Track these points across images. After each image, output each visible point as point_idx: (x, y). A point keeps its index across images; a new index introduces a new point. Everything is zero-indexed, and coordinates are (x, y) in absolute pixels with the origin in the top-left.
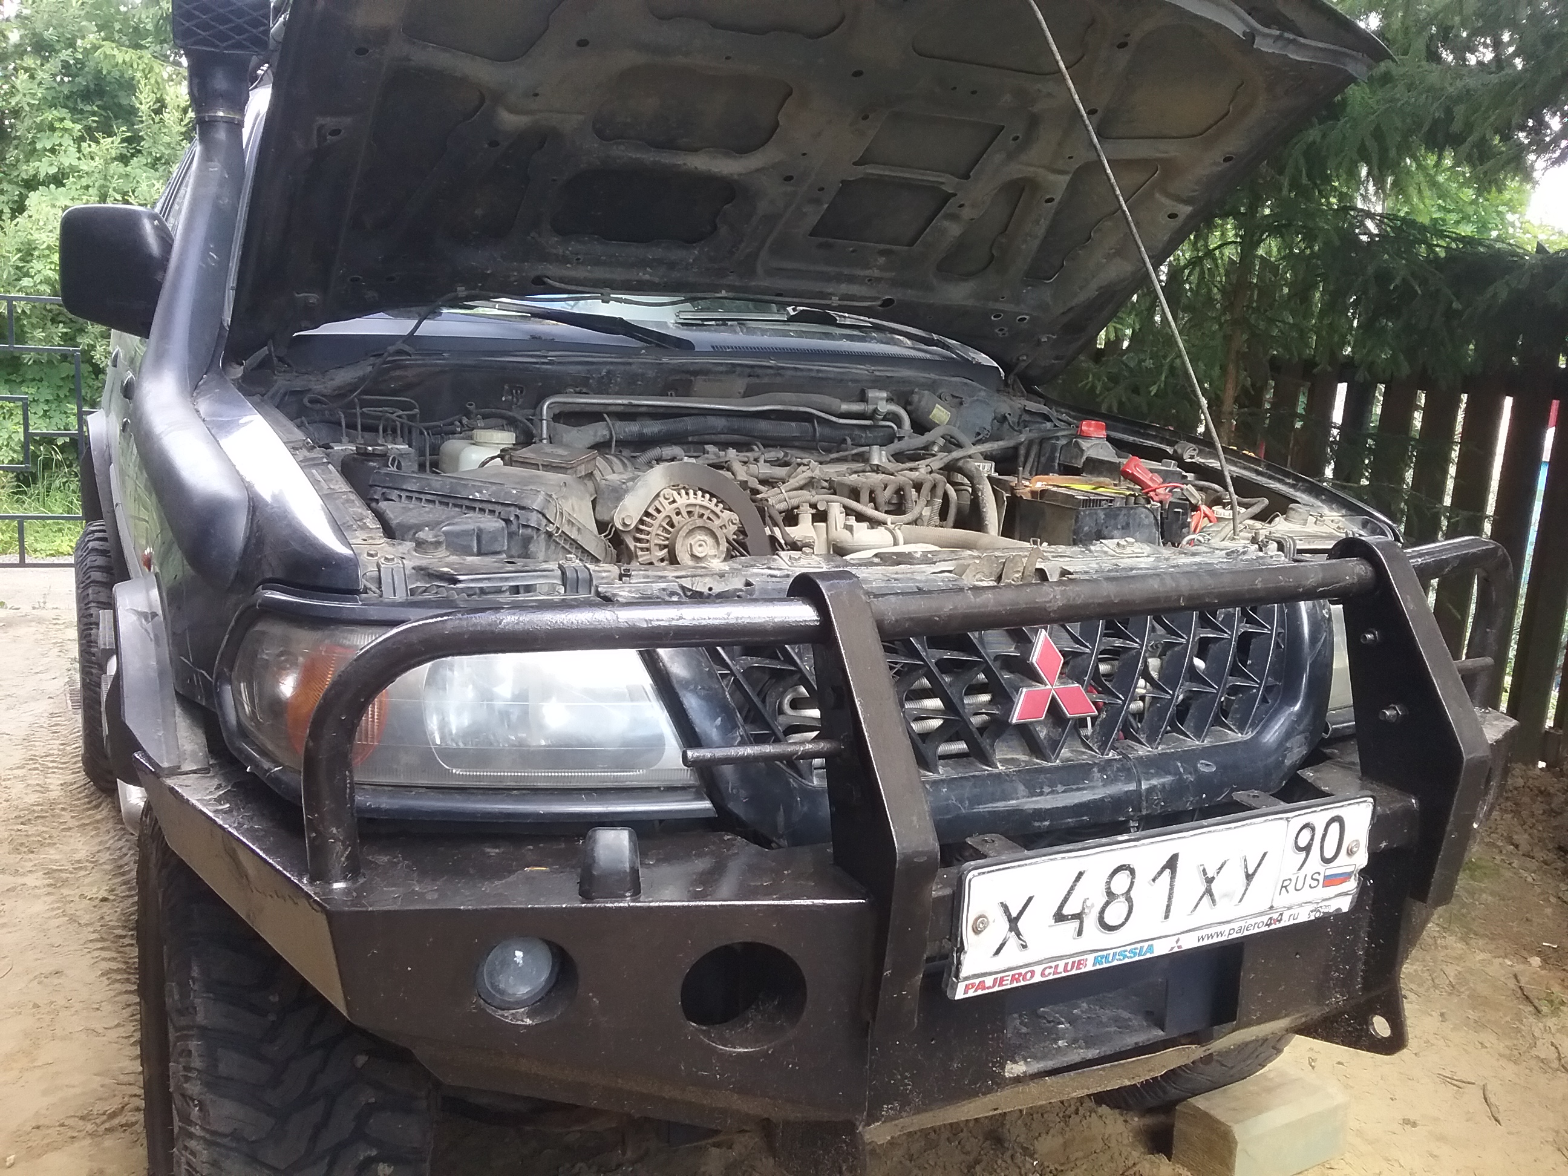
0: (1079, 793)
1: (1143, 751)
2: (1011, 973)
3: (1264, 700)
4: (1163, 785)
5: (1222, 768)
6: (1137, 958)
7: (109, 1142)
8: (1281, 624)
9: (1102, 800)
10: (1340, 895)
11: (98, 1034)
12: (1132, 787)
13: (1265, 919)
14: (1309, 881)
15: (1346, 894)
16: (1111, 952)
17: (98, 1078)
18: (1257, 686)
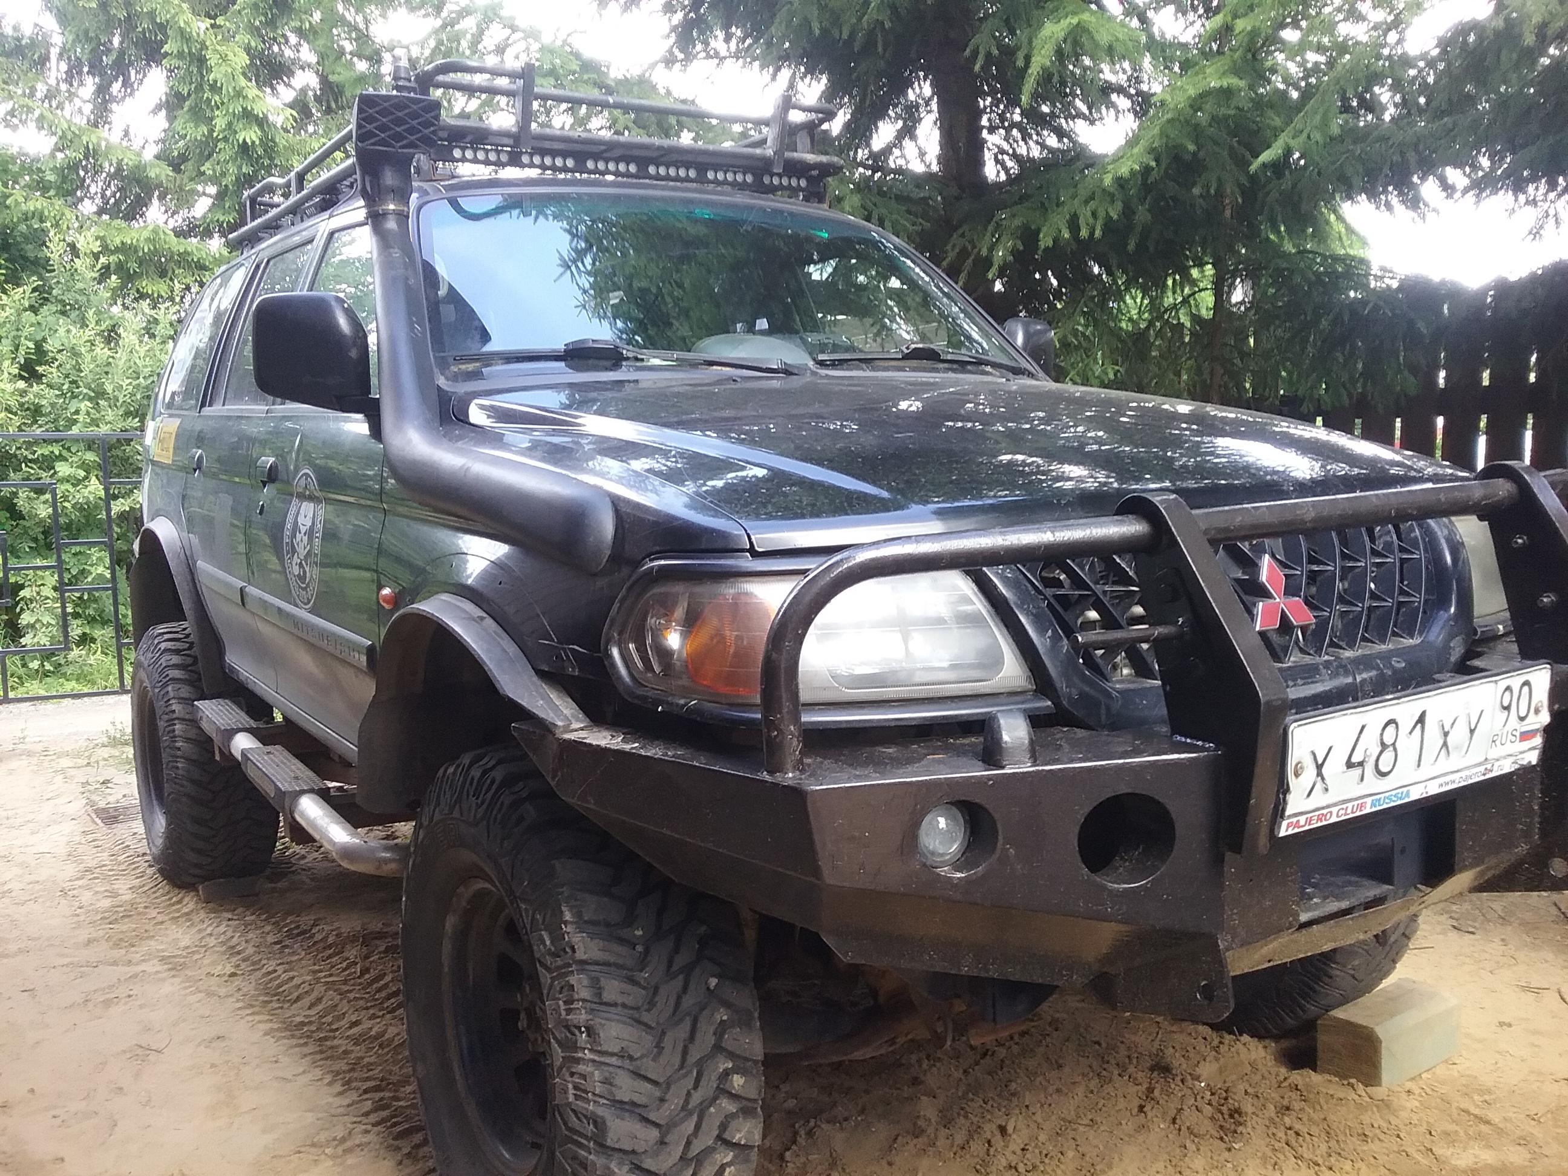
0: (1312, 686)
1: (1348, 654)
2: (1317, 813)
3: (1424, 612)
4: (1371, 678)
5: (1410, 664)
6: (1399, 802)
7: (351, 1160)
8: (1426, 550)
9: (1330, 690)
10: (1530, 749)
11: (290, 1081)
12: (1350, 680)
13: (1482, 769)
14: (1510, 737)
15: (1534, 748)
16: (1382, 796)
17: (311, 1114)
18: (1418, 599)
